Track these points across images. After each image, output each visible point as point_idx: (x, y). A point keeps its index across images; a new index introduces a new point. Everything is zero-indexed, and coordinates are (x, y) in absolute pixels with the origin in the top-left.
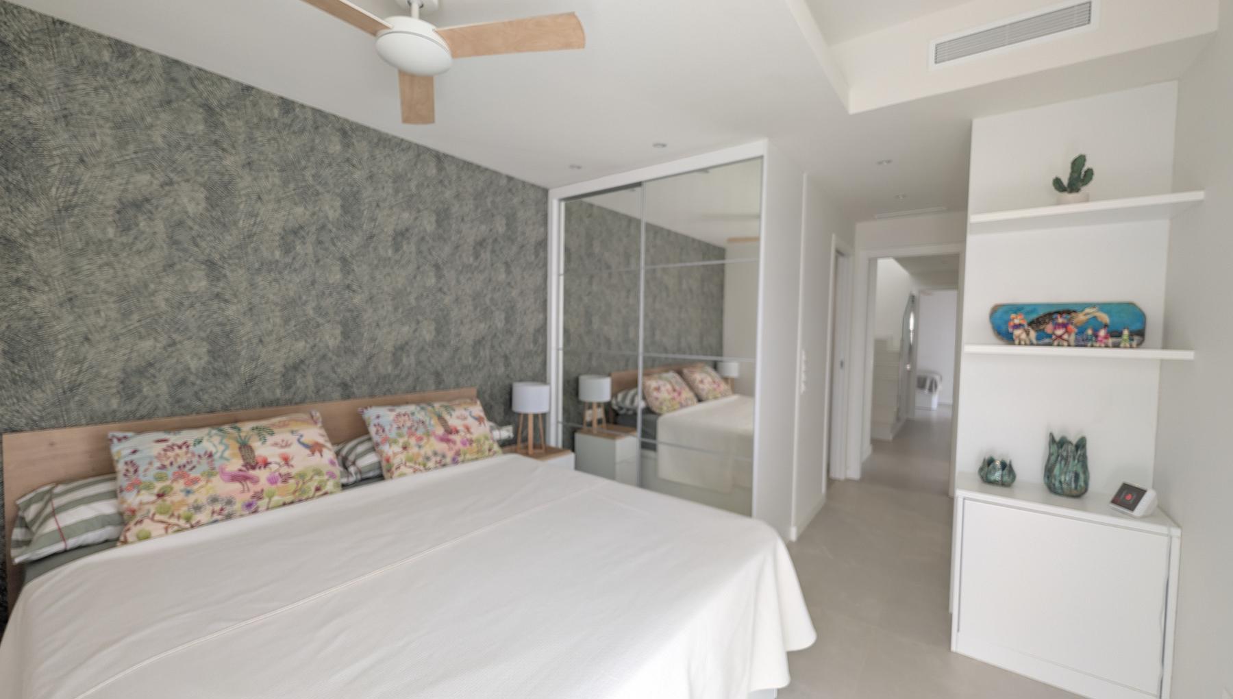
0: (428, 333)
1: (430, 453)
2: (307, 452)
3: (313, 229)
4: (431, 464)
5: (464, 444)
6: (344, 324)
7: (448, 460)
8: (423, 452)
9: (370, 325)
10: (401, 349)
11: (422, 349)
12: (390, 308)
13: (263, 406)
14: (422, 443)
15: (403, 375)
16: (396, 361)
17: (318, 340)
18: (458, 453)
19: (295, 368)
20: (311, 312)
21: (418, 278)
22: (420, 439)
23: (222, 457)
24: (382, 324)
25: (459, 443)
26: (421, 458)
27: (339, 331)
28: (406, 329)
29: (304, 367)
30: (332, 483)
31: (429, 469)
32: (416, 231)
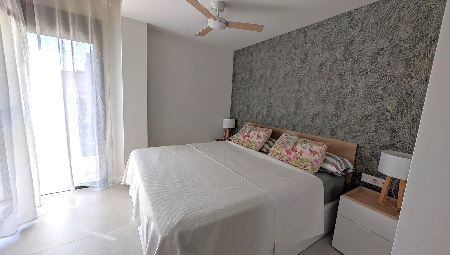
0: (331, 108)
1: (279, 153)
4: (277, 157)
5: (294, 157)
6: (296, 104)
7: (284, 159)
8: (278, 151)
9: (305, 104)
10: (316, 115)
11: (326, 117)
12: (314, 98)
14: (280, 148)
16: (313, 121)
17: (289, 109)
19: (282, 117)
20: (288, 100)
21: (329, 83)
24: (309, 104)
25: (292, 156)
26: (275, 153)
27: (294, 107)
28: (320, 106)
29: (284, 117)
30: (254, 147)
31: (276, 158)
32: (330, 60)
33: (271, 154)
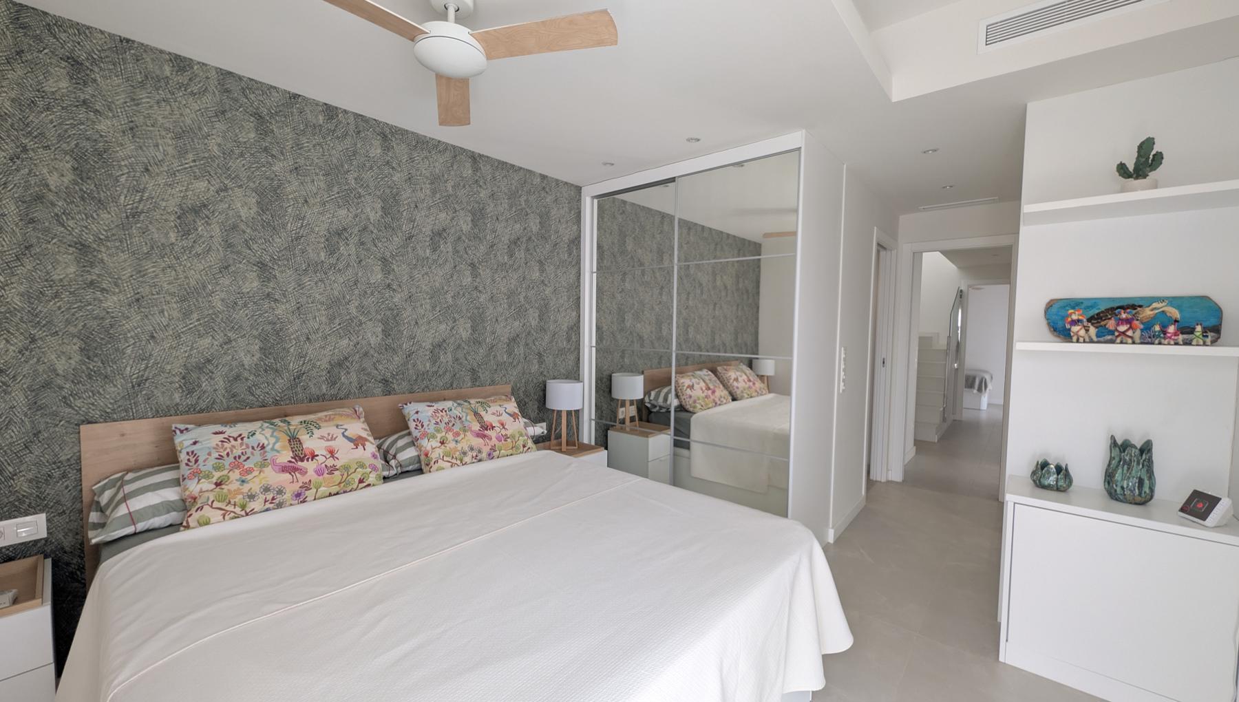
0: (464, 330)
1: (466, 449)
2: (352, 445)
3: (356, 230)
4: (467, 459)
5: (499, 439)
6: (385, 322)
7: (484, 455)
8: (459, 446)
9: (409, 323)
10: (439, 346)
11: (459, 346)
12: (428, 307)
13: (310, 401)
14: (459, 438)
15: (441, 372)
16: (434, 359)
17: (361, 337)
18: (493, 449)
19: (340, 364)
20: (354, 311)
21: (455, 278)
22: (457, 434)
23: (273, 449)
24: (420, 322)
25: (494, 439)
26: (458, 453)
27: (380, 329)
28: (443, 327)
29: (348, 364)
30: (375, 476)
31: (466, 463)
32: (453, 230)
33: (449, 462)
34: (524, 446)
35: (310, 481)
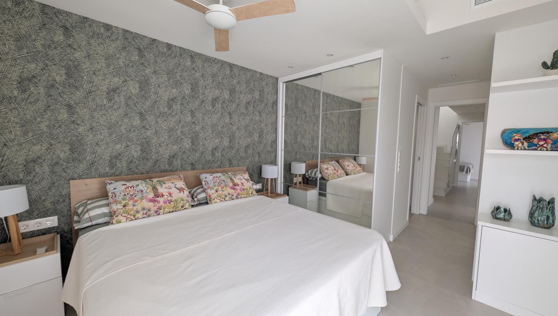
0: (226, 143)
1: (227, 194)
3: (180, 98)
4: (227, 198)
5: (241, 190)
6: (192, 139)
7: (234, 197)
8: (224, 193)
9: (202, 139)
10: (215, 149)
11: (224, 149)
12: (210, 132)
13: (161, 172)
14: (224, 189)
15: (216, 161)
16: (213, 155)
17: (182, 145)
18: (238, 194)
19: (173, 157)
20: (179, 134)
21: (222, 119)
22: (223, 188)
23: (146, 192)
24: (207, 138)
25: (239, 190)
26: (223, 196)
27: (190, 142)
28: (217, 141)
29: (177, 156)
30: (188, 205)
31: (226, 200)
32: (221, 98)
33: (219, 199)
34: (252, 194)
35: (161, 206)
